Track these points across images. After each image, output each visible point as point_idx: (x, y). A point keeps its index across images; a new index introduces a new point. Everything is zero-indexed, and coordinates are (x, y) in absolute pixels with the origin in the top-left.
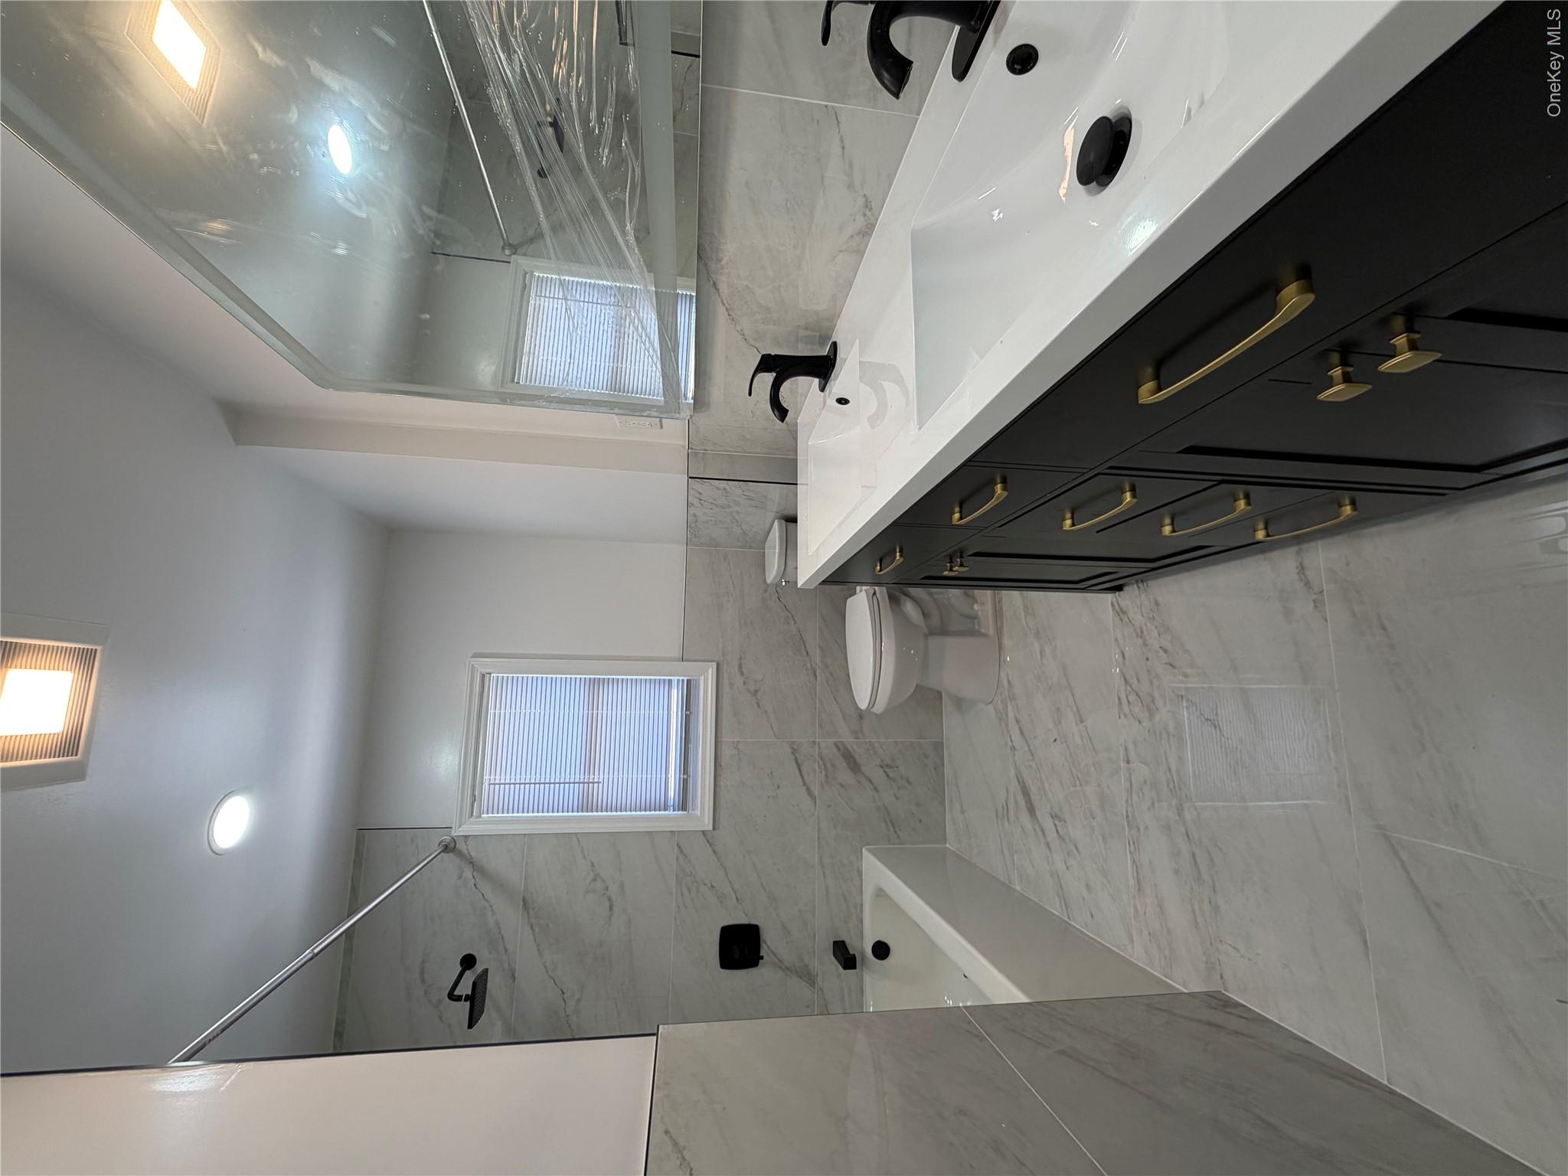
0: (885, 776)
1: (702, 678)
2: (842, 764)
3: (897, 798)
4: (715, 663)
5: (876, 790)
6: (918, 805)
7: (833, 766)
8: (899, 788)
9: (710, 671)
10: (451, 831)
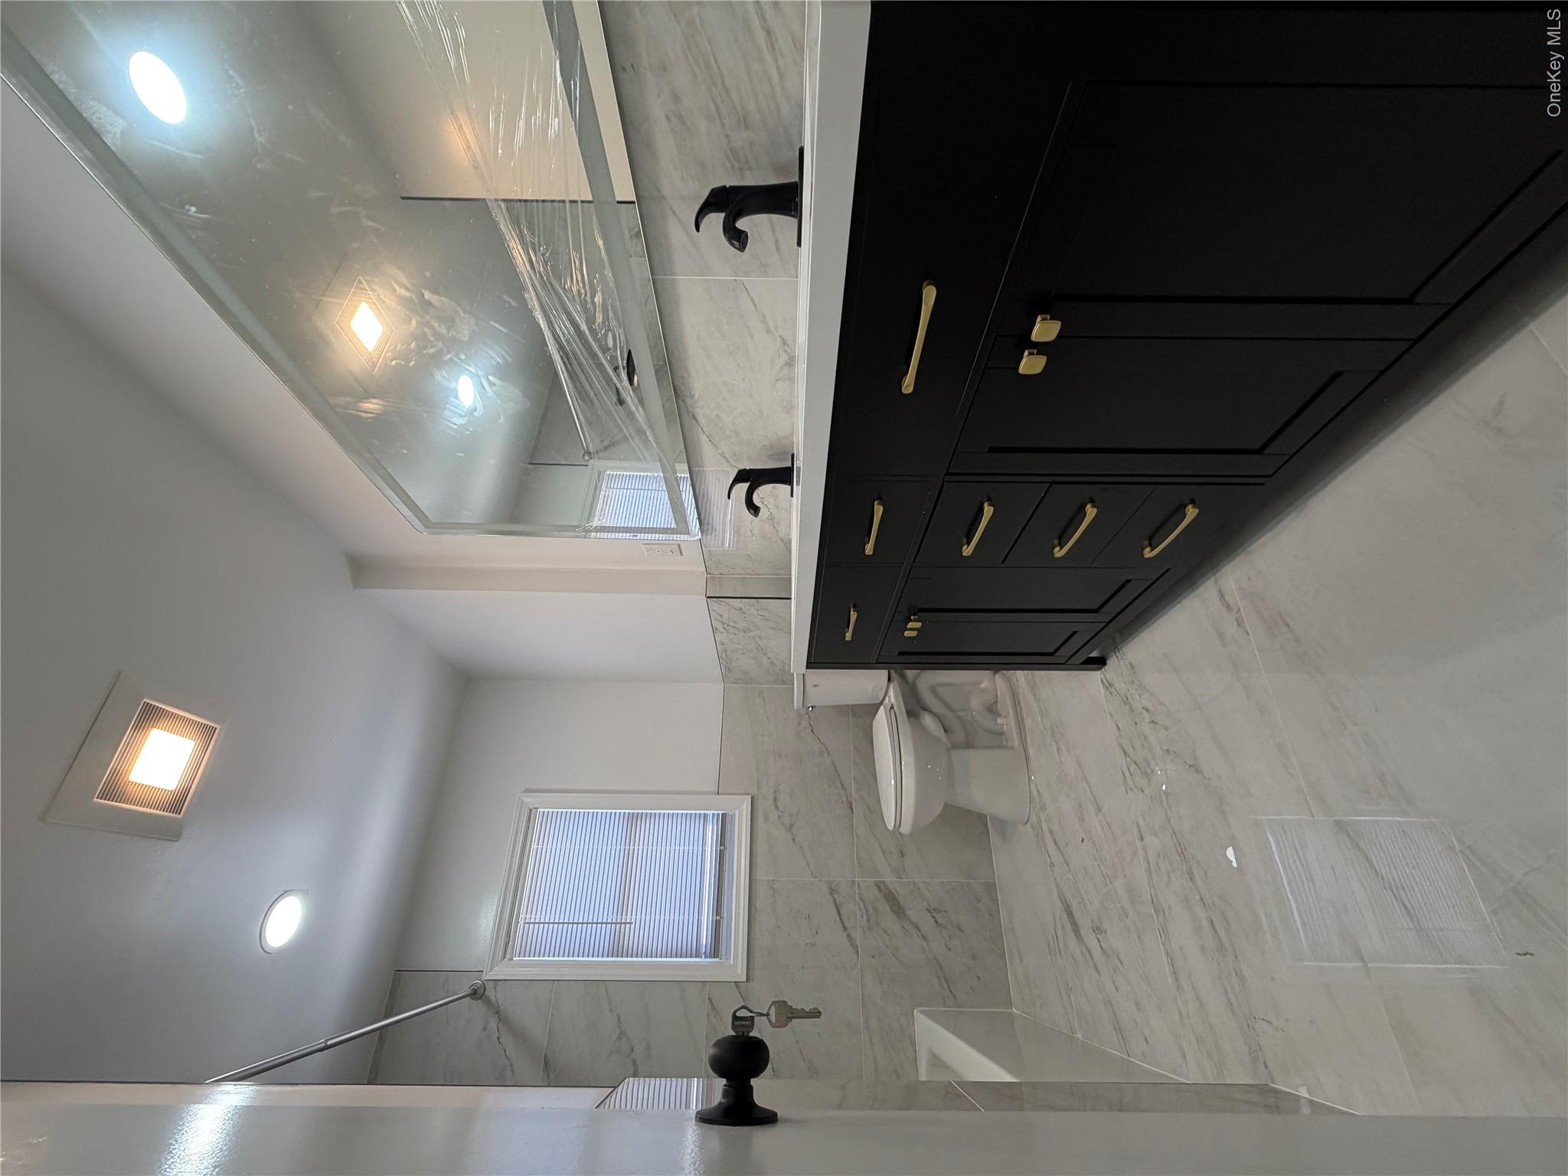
0: (933, 920)
1: (737, 812)
2: (885, 908)
3: (949, 949)
4: (750, 796)
5: (924, 937)
6: (974, 957)
7: (875, 909)
8: (950, 937)
9: (745, 805)
10: (482, 975)
